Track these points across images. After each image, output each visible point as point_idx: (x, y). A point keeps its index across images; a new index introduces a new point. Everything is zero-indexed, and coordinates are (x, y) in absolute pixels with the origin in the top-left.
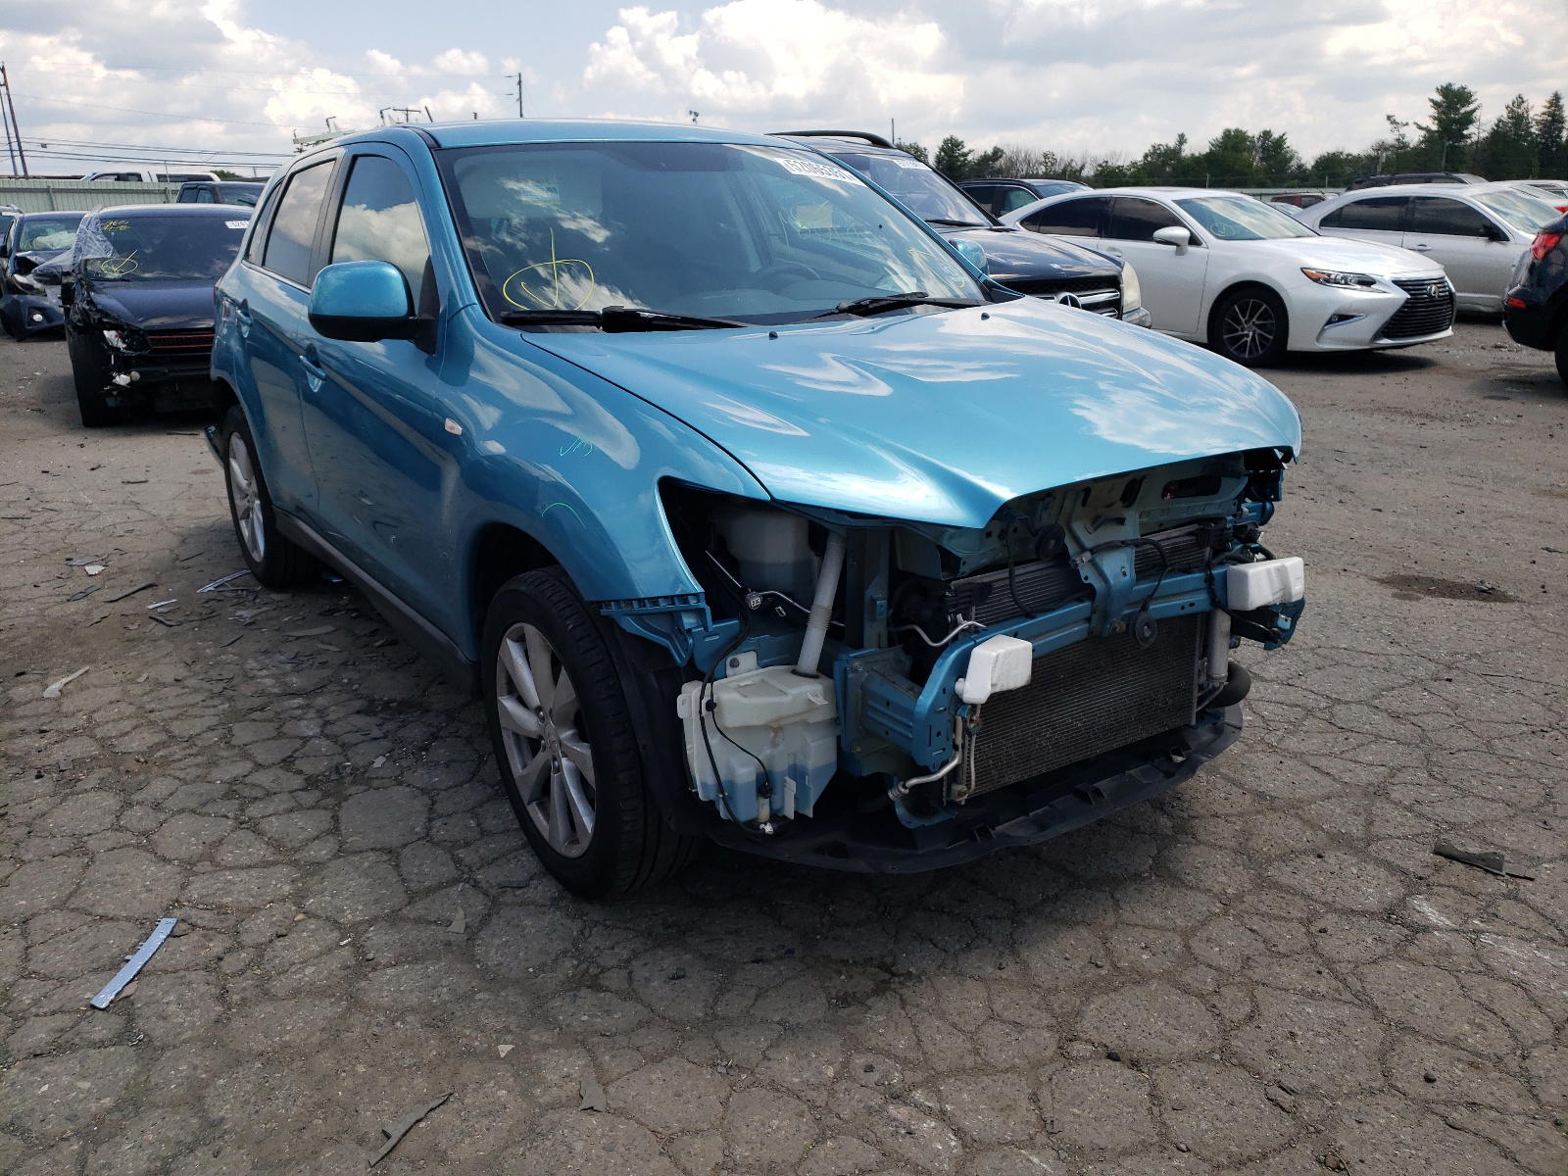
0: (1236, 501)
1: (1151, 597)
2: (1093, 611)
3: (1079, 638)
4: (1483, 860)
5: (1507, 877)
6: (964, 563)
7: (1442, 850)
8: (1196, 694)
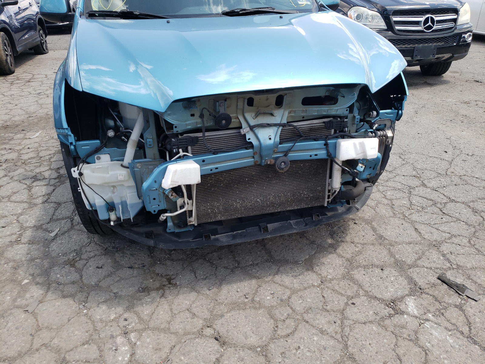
0: (348, 109)
1: (290, 150)
2: (254, 154)
3: (250, 164)
4: (457, 287)
5: (465, 297)
6: (176, 127)
7: (441, 278)
8: (327, 194)
